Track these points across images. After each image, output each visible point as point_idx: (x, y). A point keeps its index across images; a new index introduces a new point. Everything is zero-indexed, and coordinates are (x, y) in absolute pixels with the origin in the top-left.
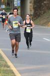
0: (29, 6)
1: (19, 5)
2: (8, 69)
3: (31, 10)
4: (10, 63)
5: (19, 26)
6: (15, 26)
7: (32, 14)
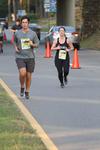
2: (33, 135)
3: (77, 20)
4: (35, 125)
5: (32, 47)
7: (80, 27)
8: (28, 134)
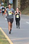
0: (18, 3)
1: (12, 3)
6: (10, 14)
8: (4, 39)
